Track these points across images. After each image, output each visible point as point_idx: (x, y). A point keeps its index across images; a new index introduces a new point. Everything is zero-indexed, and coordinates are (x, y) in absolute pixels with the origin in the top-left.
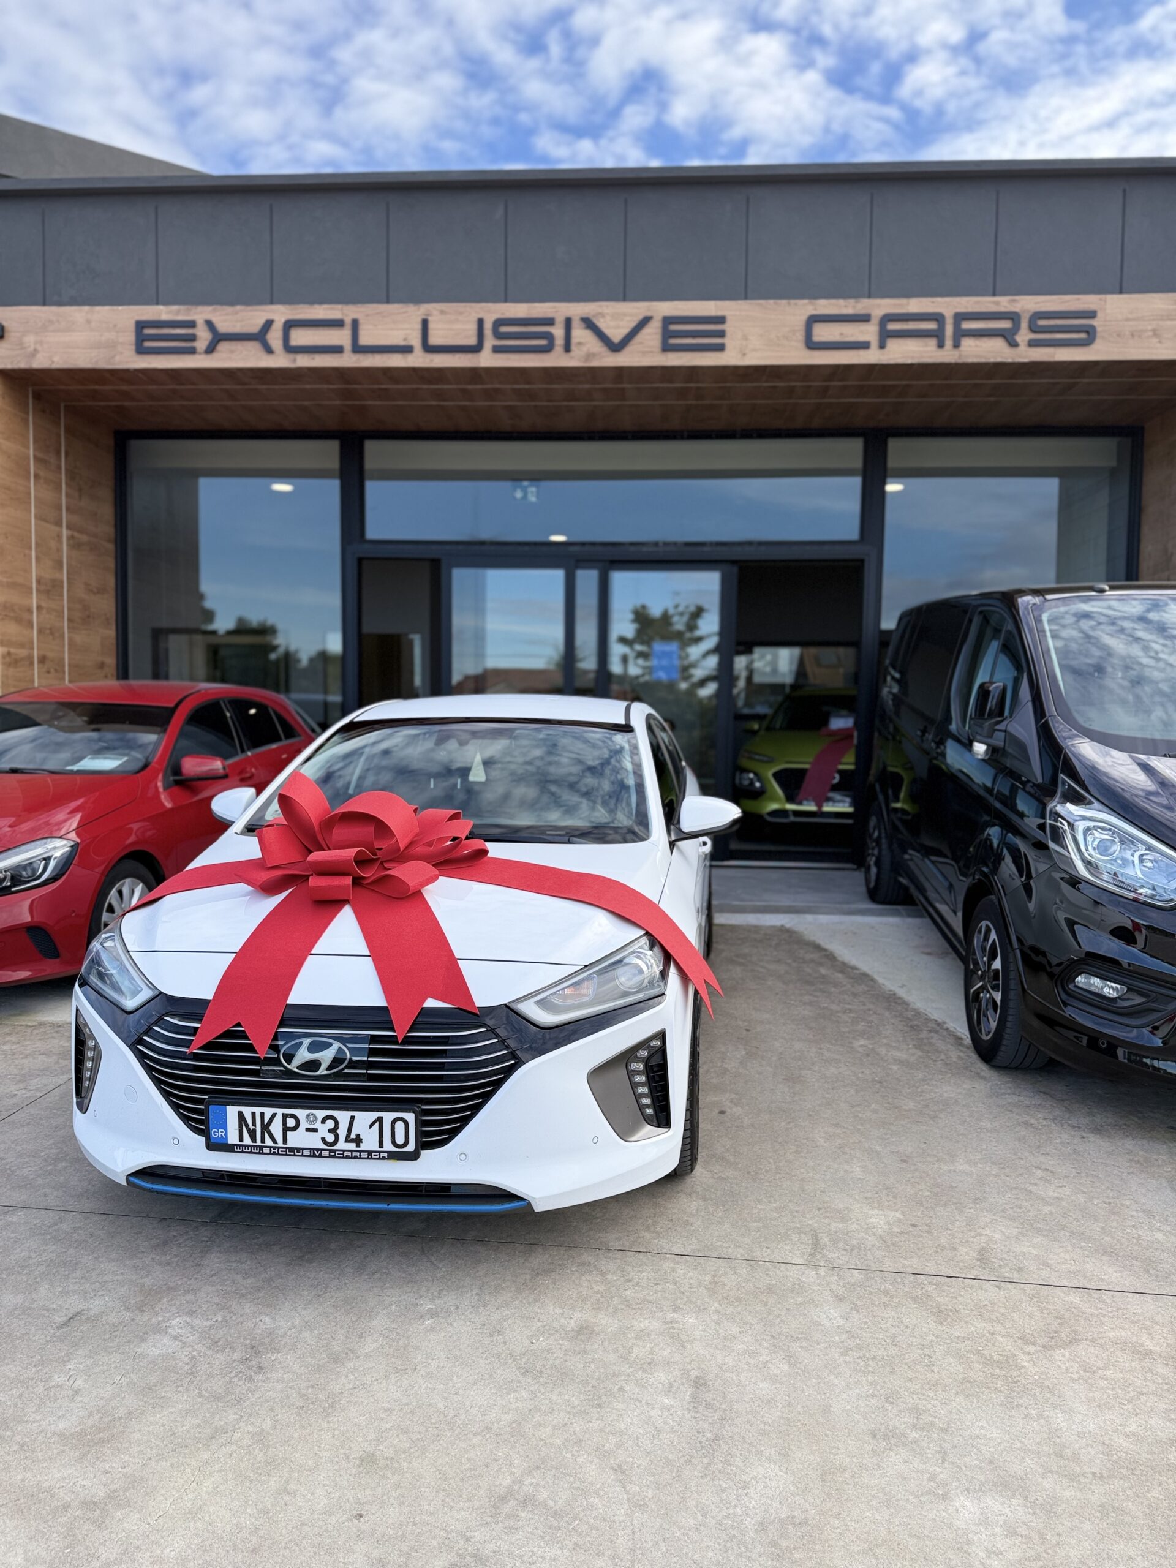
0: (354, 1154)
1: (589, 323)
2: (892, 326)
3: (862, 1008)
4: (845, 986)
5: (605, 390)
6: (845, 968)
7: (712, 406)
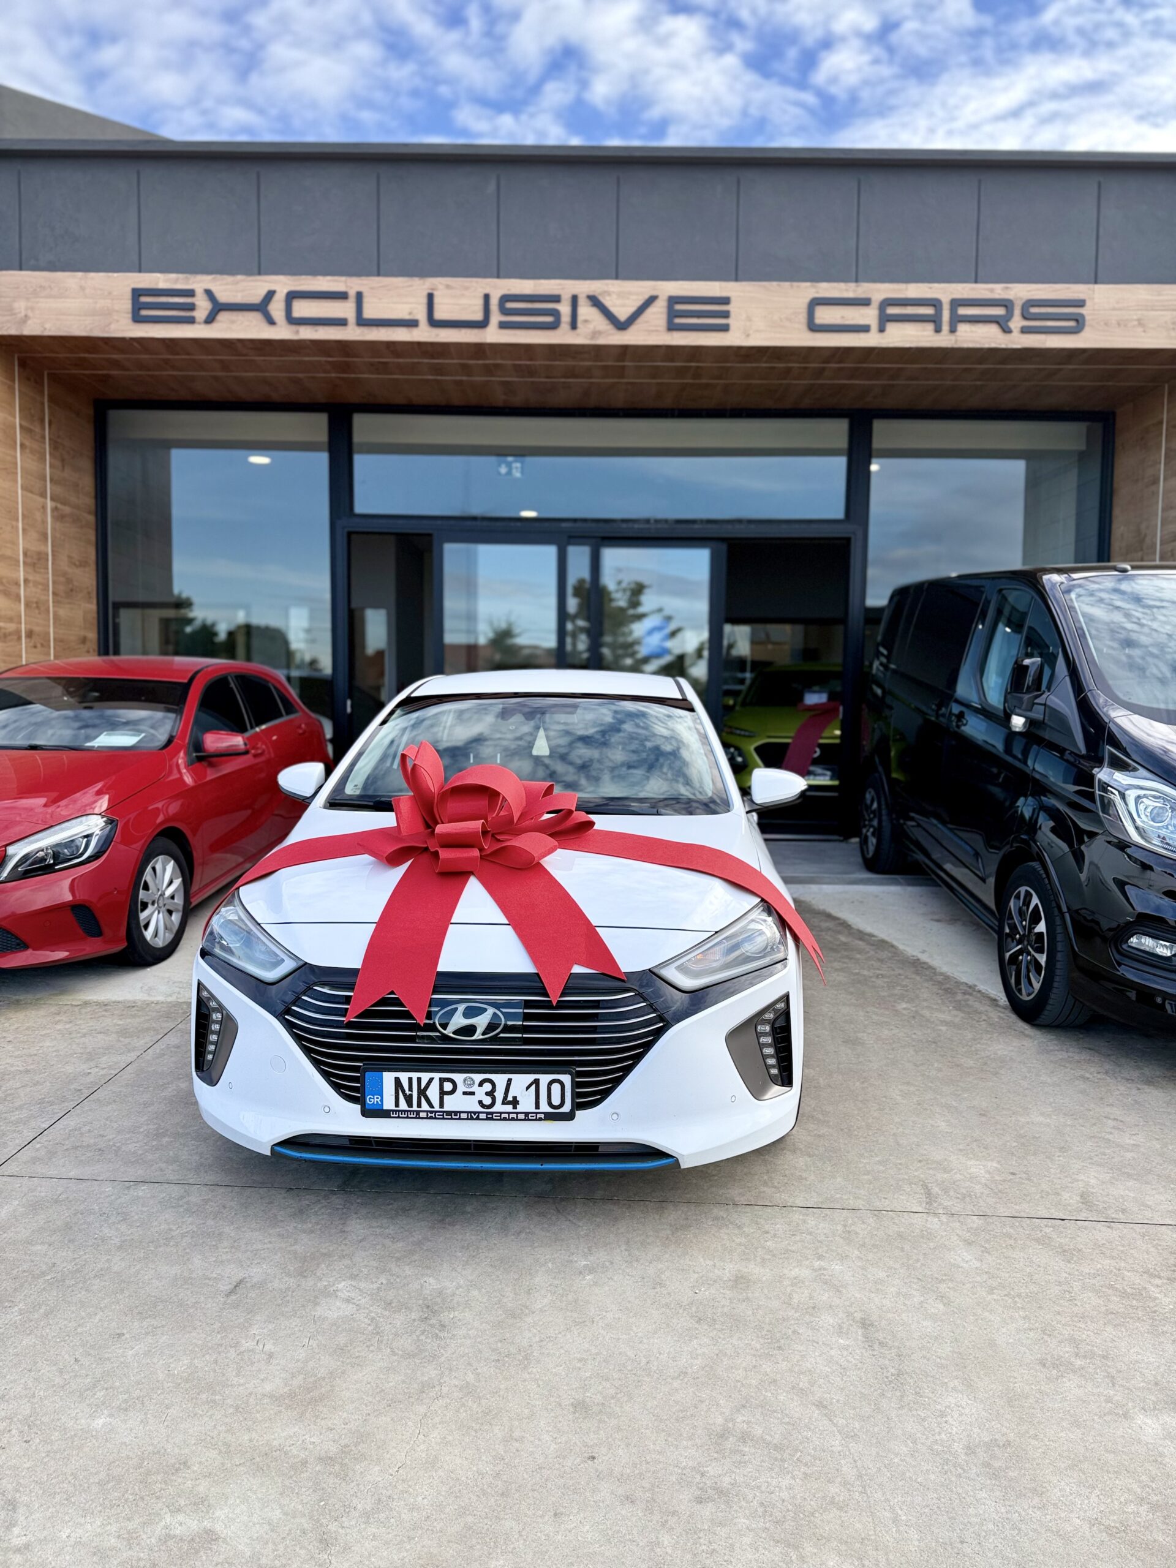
0: (511, 1116)
1: (595, 301)
2: (892, 311)
3: (892, 973)
4: (868, 952)
5: (605, 367)
6: (862, 936)
7: (707, 386)
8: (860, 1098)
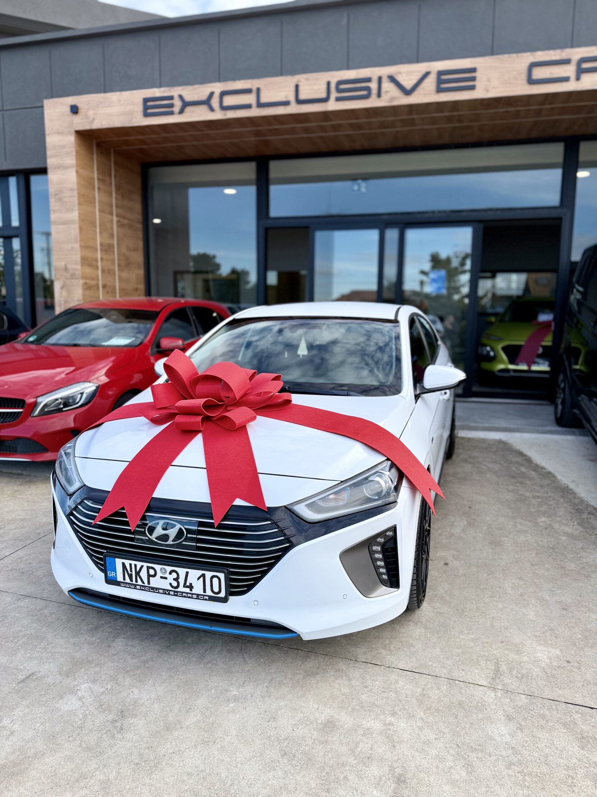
0: (189, 595)
1: (392, 79)
2: (586, 65)
3: (546, 495)
4: (536, 480)
6: (537, 468)
7: (469, 127)
8: (482, 587)
